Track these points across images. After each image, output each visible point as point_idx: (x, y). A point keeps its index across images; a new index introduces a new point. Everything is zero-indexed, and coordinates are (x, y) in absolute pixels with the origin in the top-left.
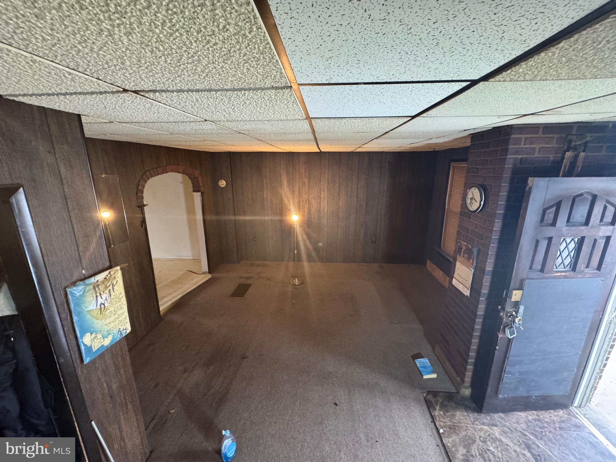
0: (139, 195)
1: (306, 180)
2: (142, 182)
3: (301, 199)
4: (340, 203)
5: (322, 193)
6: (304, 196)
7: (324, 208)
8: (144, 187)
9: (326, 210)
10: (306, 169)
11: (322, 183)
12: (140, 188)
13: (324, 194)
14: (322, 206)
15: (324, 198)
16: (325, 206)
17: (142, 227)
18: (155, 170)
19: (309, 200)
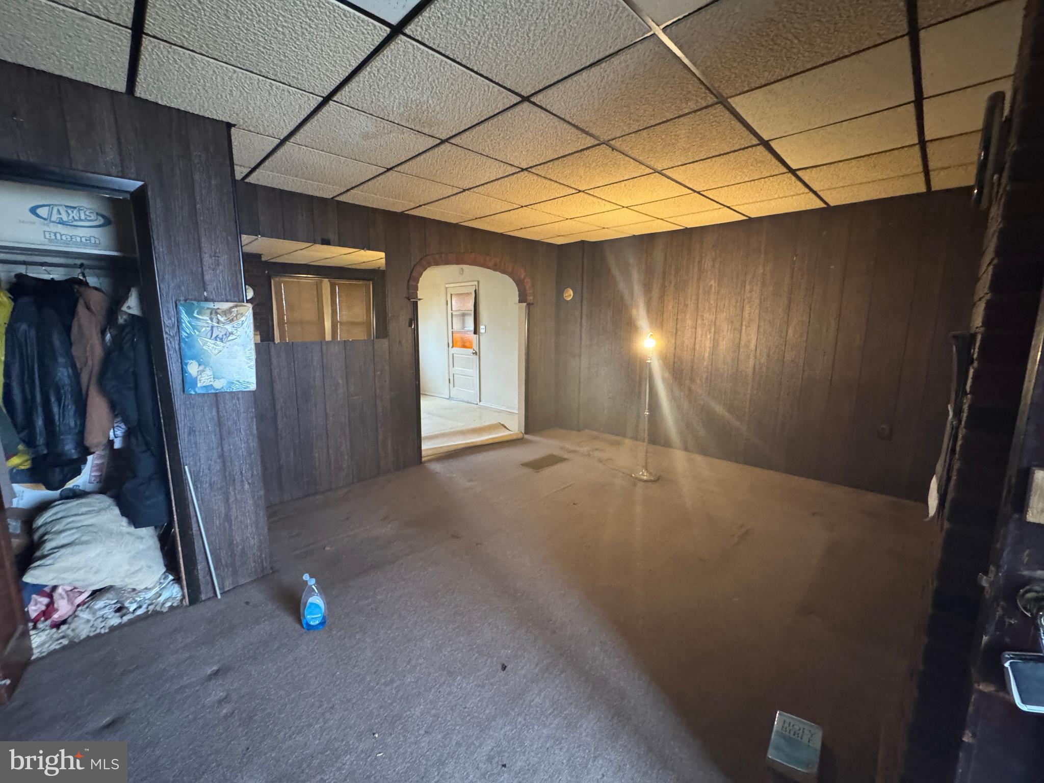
0: (412, 283)
1: (712, 282)
2: (418, 268)
3: (699, 321)
4: (790, 332)
5: (747, 309)
6: (706, 315)
7: (749, 341)
8: (421, 274)
9: (752, 346)
10: (714, 260)
11: (748, 288)
12: (414, 274)
13: (751, 311)
14: (744, 335)
15: (751, 320)
16: (751, 336)
17: (410, 325)
18: (443, 255)
19: (715, 322)
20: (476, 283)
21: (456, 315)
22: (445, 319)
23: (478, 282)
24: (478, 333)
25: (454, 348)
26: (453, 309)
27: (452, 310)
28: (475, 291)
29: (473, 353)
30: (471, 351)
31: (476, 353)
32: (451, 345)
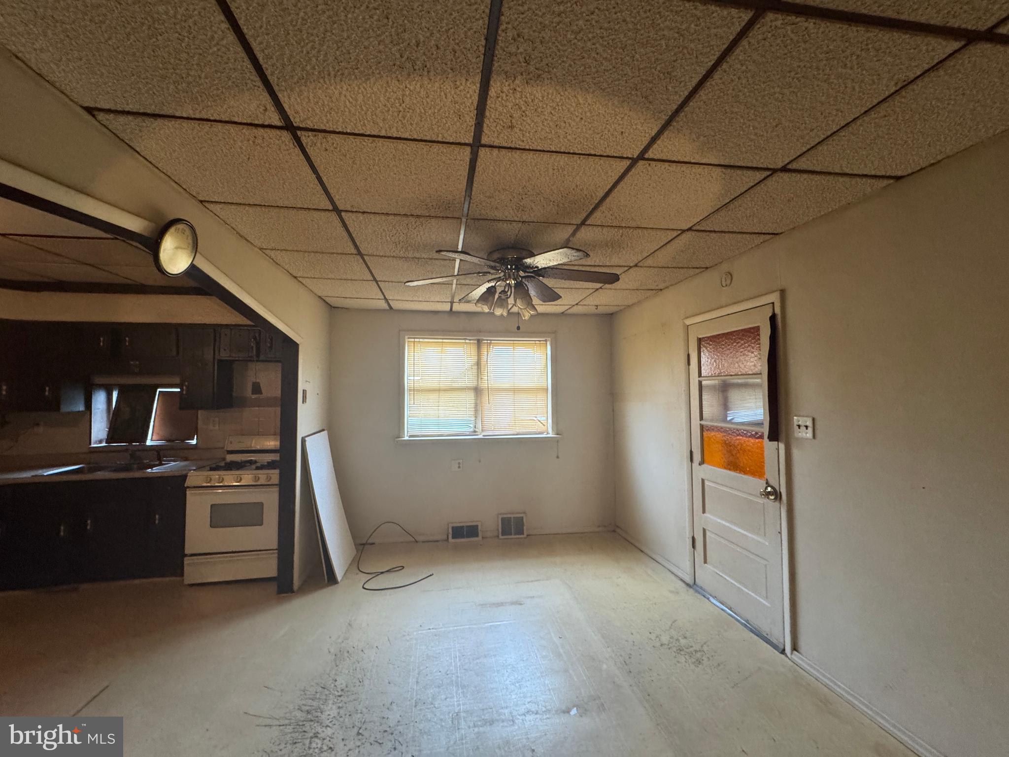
20: (774, 298)
21: (712, 388)
22: (684, 398)
23: (783, 292)
24: (783, 436)
25: (704, 466)
26: (704, 373)
27: (700, 375)
28: (773, 319)
29: (768, 494)
30: (758, 484)
31: (777, 495)
32: (697, 457)
